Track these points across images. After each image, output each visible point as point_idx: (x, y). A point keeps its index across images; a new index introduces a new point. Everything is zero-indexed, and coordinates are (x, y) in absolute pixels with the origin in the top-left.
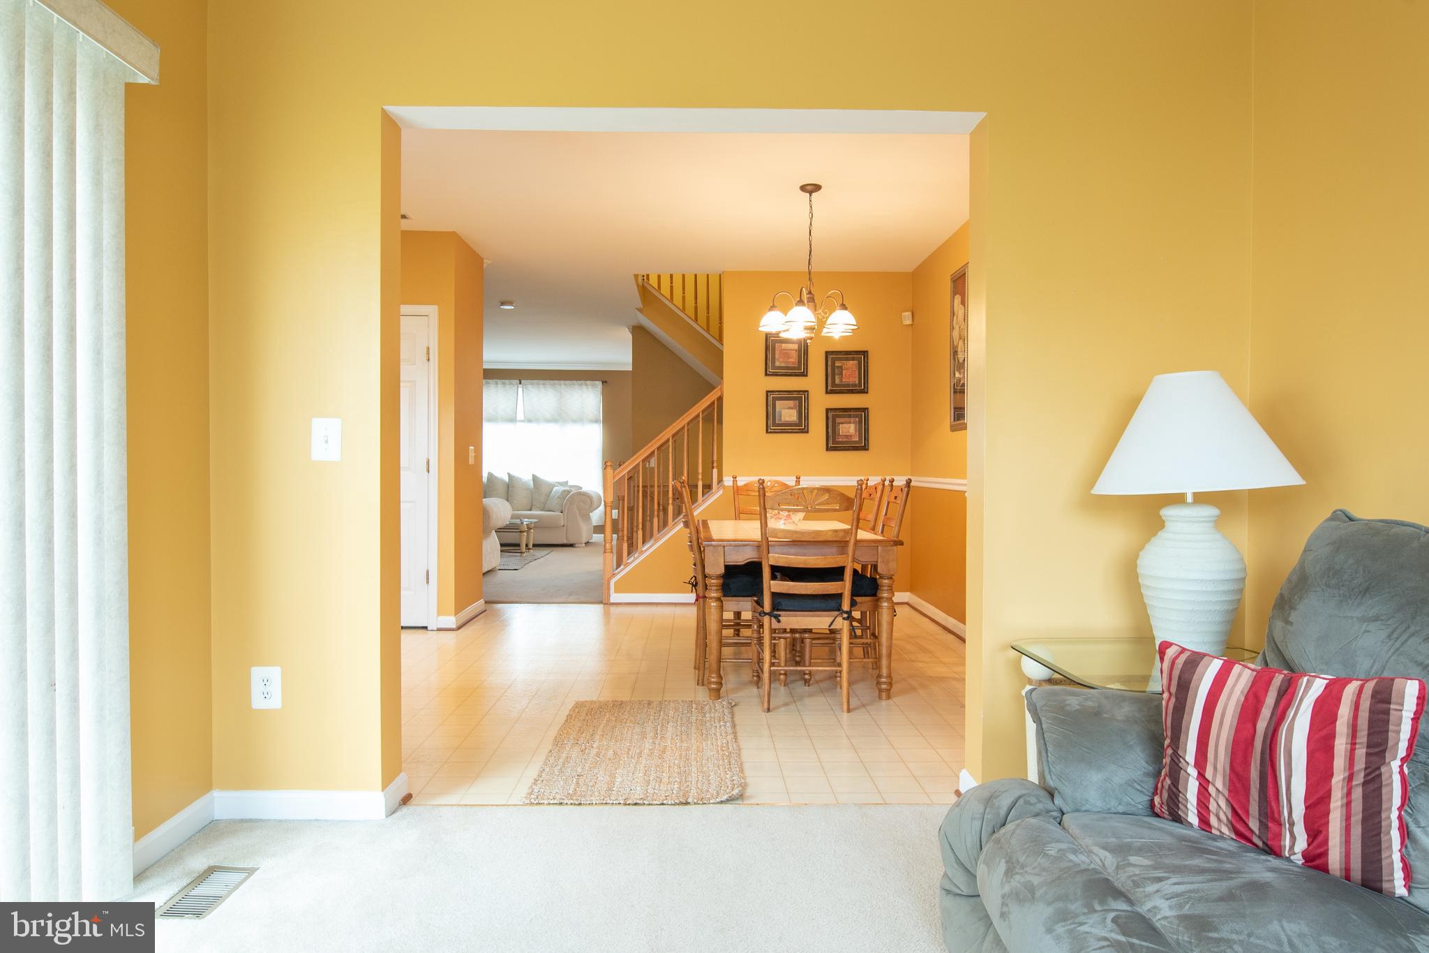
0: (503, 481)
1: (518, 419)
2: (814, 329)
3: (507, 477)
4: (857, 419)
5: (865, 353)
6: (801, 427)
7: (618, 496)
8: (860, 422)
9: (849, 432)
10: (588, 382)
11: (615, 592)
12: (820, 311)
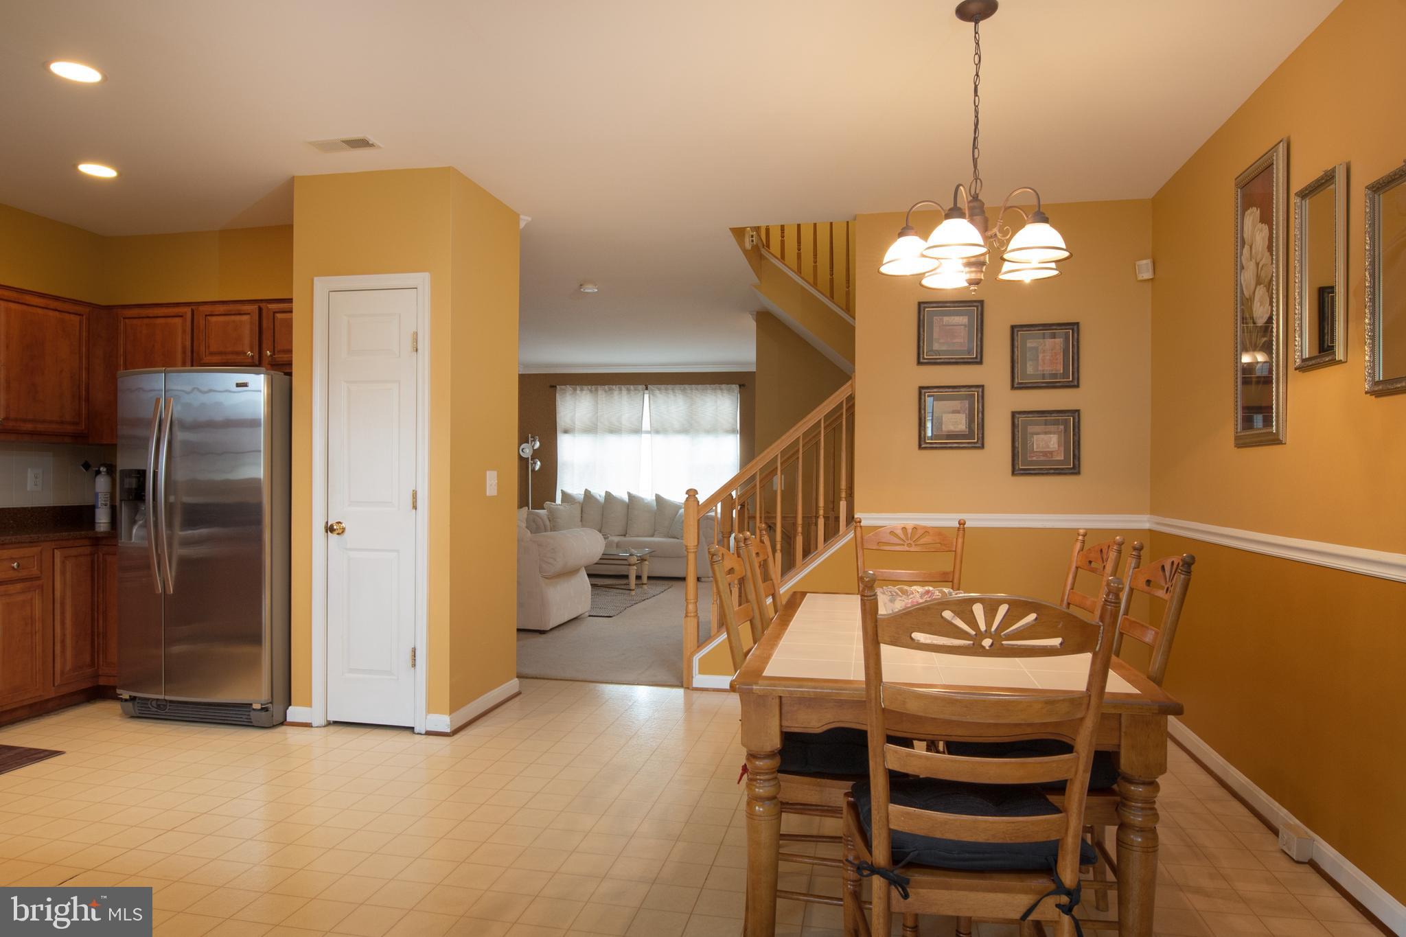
0: (621, 501)
1: (643, 429)
2: (983, 264)
3: (627, 497)
4: (1062, 427)
5: (1075, 326)
6: (974, 438)
7: (722, 532)
8: (1066, 430)
9: (1048, 447)
10: (723, 386)
11: (700, 673)
12: (995, 230)
